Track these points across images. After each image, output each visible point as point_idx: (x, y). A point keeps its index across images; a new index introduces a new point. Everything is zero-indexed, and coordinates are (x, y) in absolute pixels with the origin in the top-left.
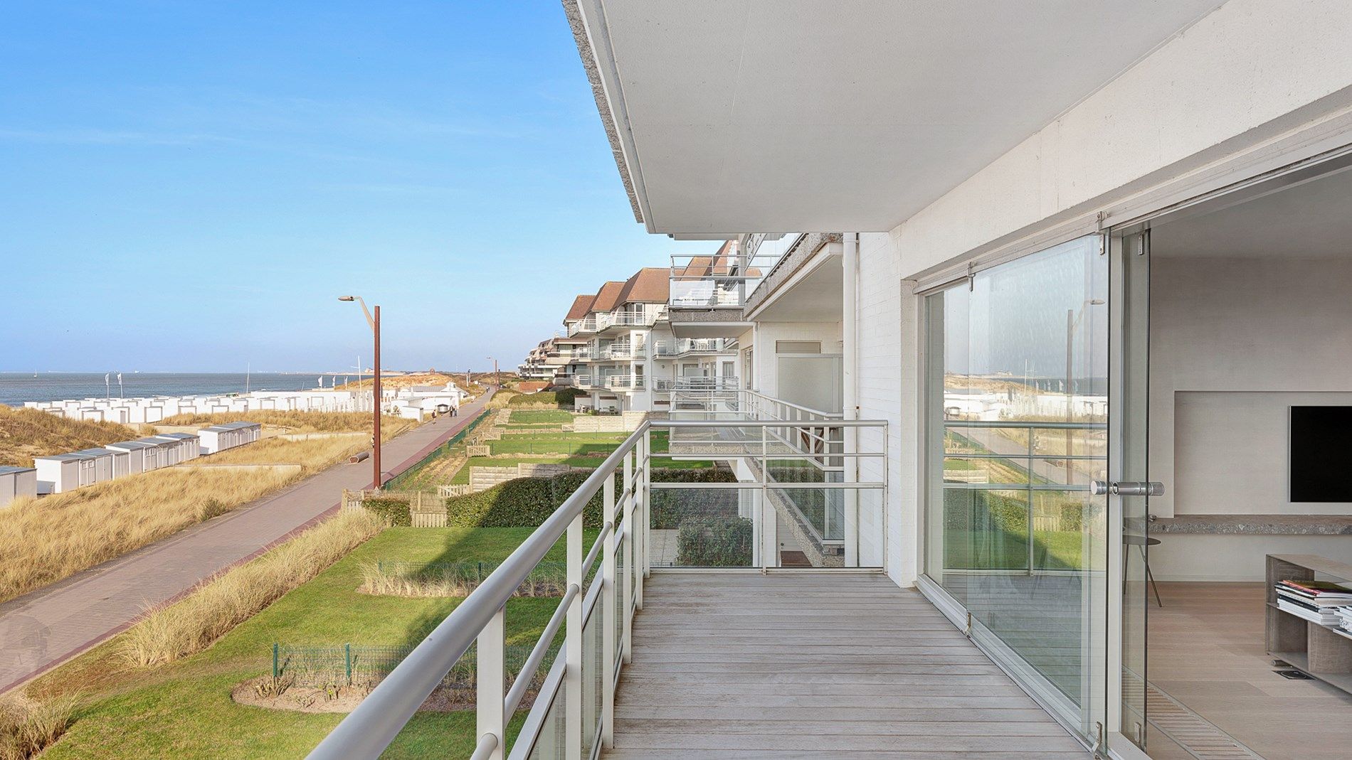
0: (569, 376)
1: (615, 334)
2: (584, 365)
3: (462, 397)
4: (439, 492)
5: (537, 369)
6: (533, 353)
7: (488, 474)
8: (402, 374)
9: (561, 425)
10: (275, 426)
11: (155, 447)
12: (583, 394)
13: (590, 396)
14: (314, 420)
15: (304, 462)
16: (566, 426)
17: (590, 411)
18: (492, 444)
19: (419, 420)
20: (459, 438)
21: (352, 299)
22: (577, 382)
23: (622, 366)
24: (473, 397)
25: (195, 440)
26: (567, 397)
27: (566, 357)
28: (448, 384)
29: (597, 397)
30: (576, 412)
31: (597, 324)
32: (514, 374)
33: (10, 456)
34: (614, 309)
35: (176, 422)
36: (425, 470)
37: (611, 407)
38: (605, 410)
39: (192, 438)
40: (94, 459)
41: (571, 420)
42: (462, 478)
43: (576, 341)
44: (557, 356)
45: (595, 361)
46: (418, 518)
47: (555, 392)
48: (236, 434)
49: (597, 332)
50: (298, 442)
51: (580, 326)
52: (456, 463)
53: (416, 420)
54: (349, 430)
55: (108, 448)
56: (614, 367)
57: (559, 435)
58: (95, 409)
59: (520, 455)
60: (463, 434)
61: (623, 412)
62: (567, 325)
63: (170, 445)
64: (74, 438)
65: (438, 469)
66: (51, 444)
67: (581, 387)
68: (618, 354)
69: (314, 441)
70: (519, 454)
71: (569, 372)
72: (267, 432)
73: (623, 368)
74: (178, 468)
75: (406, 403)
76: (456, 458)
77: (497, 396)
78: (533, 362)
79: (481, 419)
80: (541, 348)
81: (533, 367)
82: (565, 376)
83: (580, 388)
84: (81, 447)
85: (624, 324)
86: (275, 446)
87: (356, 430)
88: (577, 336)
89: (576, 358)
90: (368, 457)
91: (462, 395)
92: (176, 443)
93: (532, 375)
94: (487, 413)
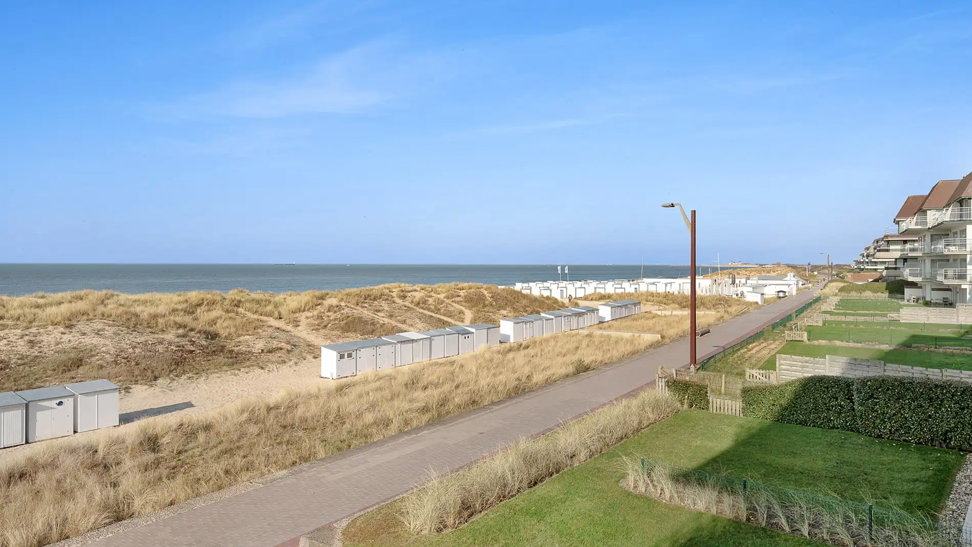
0: (899, 268)
1: (950, 230)
2: (915, 258)
3: (800, 285)
4: (747, 375)
5: (871, 262)
6: (868, 249)
7: (795, 363)
8: (756, 266)
9: (887, 314)
10: (652, 303)
11: (570, 316)
12: (913, 285)
13: (921, 287)
14: (679, 300)
15: (664, 333)
16: (893, 315)
17: (921, 301)
18: (810, 330)
19: (760, 303)
20: (784, 322)
21: (673, 206)
22: (907, 274)
23: (957, 260)
24: (810, 285)
25: (596, 312)
26: (897, 287)
27: (896, 252)
28: (789, 275)
29: (928, 288)
30: (905, 302)
31: (928, 221)
32: (849, 266)
33: (493, 317)
34: (948, 205)
35: (590, 298)
36: (742, 351)
37: (944, 298)
38: (938, 301)
39: (594, 310)
40: (532, 322)
41: (897, 309)
42: (770, 365)
43: (906, 237)
44: (888, 250)
45: (929, 255)
46: (715, 401)
47: (885, 283)
48: (624, 309)
49: (929, 228)
50: (665, 316)
51: (910, 223)
52: (773, 346)
53: (757, 303)
54: (704, 308)
55: (543, 315)
56: (948, 260)
57: (883, 324)
58: (548, 288)
59: (838, 343)
60: (789, 318)
61: (957, 304)
62: (898, 223)
63: (579, 315)
64: (528, 307)
65: (754, 351)
66: (515, 310)
67: (911, 279)
68: (952, 248)
69: (676, 316)
70: (836, 341)
71: (900, 265)
72: (645, 307)
73: (959, 261)
74: (581, 331)
75: (751, 289)
76: (775, 340)
77: (829, 285)
78: (868, 256)
79: (810, 304)
80: (875, 244)
81: (867, 260)
82: (896, 268)
83: (909, 280)
84: (532, 313)
85: (959, 219)
86: (648, 319)
87: (709, 309)
88: (907, 232)
89: (905, 253)
90: (709, 332)
91: (801, 283)
92: (583, 314)
93: (867, 267)
94: (817, 300)
